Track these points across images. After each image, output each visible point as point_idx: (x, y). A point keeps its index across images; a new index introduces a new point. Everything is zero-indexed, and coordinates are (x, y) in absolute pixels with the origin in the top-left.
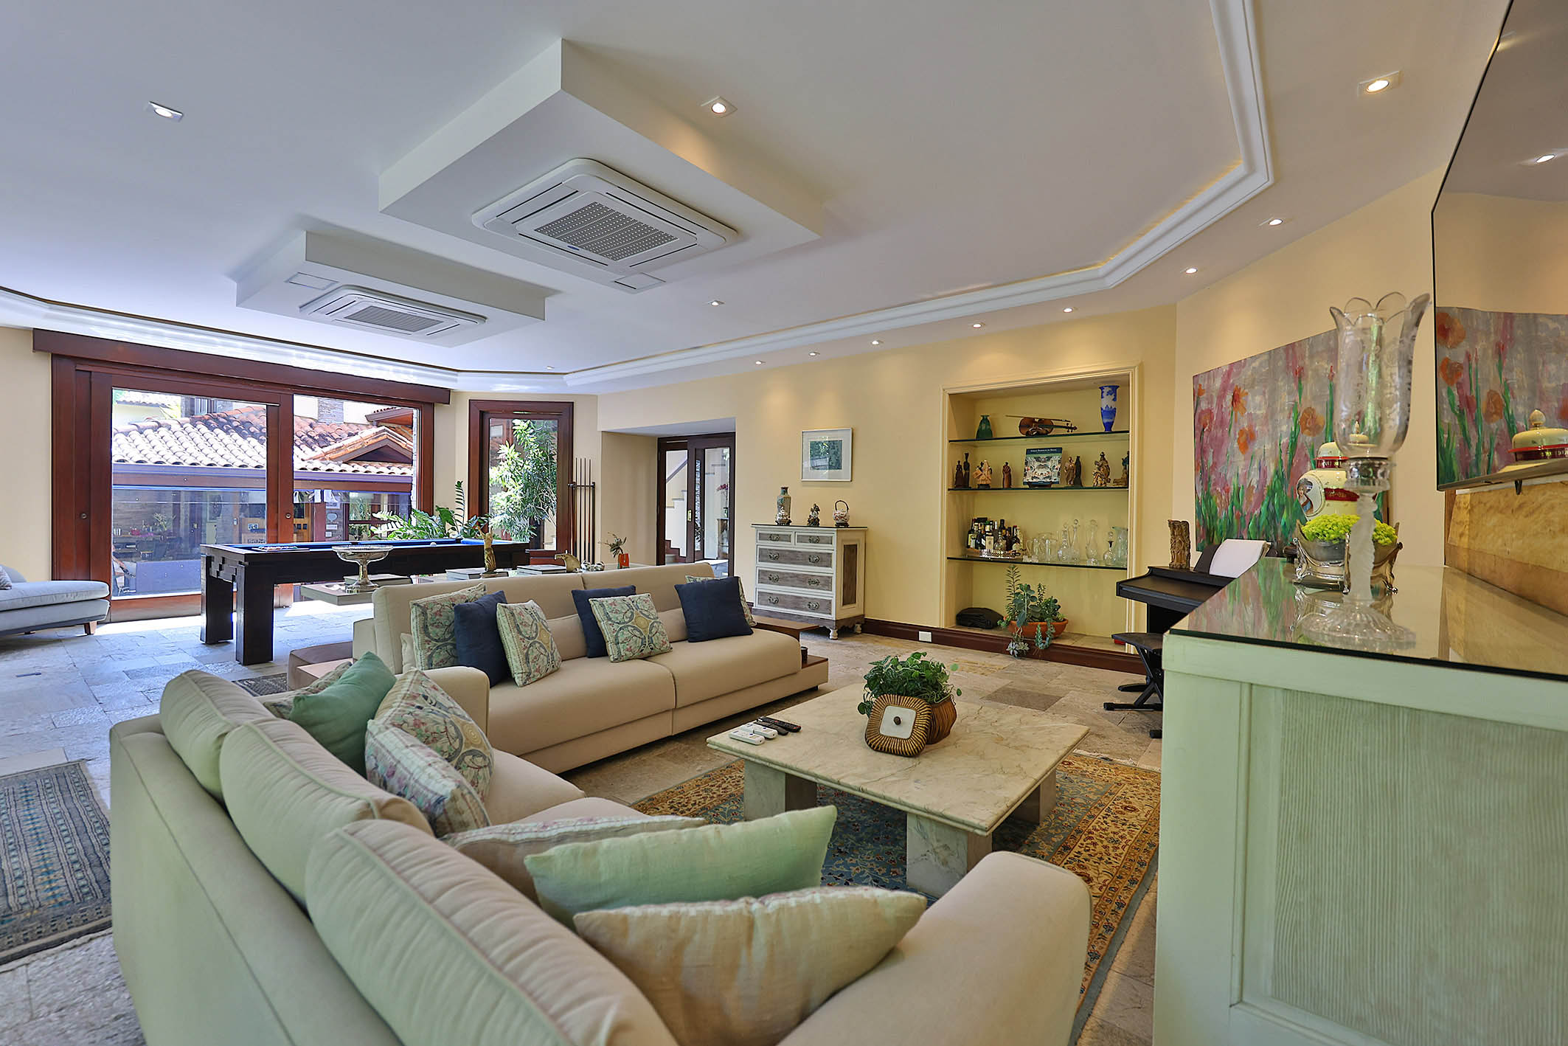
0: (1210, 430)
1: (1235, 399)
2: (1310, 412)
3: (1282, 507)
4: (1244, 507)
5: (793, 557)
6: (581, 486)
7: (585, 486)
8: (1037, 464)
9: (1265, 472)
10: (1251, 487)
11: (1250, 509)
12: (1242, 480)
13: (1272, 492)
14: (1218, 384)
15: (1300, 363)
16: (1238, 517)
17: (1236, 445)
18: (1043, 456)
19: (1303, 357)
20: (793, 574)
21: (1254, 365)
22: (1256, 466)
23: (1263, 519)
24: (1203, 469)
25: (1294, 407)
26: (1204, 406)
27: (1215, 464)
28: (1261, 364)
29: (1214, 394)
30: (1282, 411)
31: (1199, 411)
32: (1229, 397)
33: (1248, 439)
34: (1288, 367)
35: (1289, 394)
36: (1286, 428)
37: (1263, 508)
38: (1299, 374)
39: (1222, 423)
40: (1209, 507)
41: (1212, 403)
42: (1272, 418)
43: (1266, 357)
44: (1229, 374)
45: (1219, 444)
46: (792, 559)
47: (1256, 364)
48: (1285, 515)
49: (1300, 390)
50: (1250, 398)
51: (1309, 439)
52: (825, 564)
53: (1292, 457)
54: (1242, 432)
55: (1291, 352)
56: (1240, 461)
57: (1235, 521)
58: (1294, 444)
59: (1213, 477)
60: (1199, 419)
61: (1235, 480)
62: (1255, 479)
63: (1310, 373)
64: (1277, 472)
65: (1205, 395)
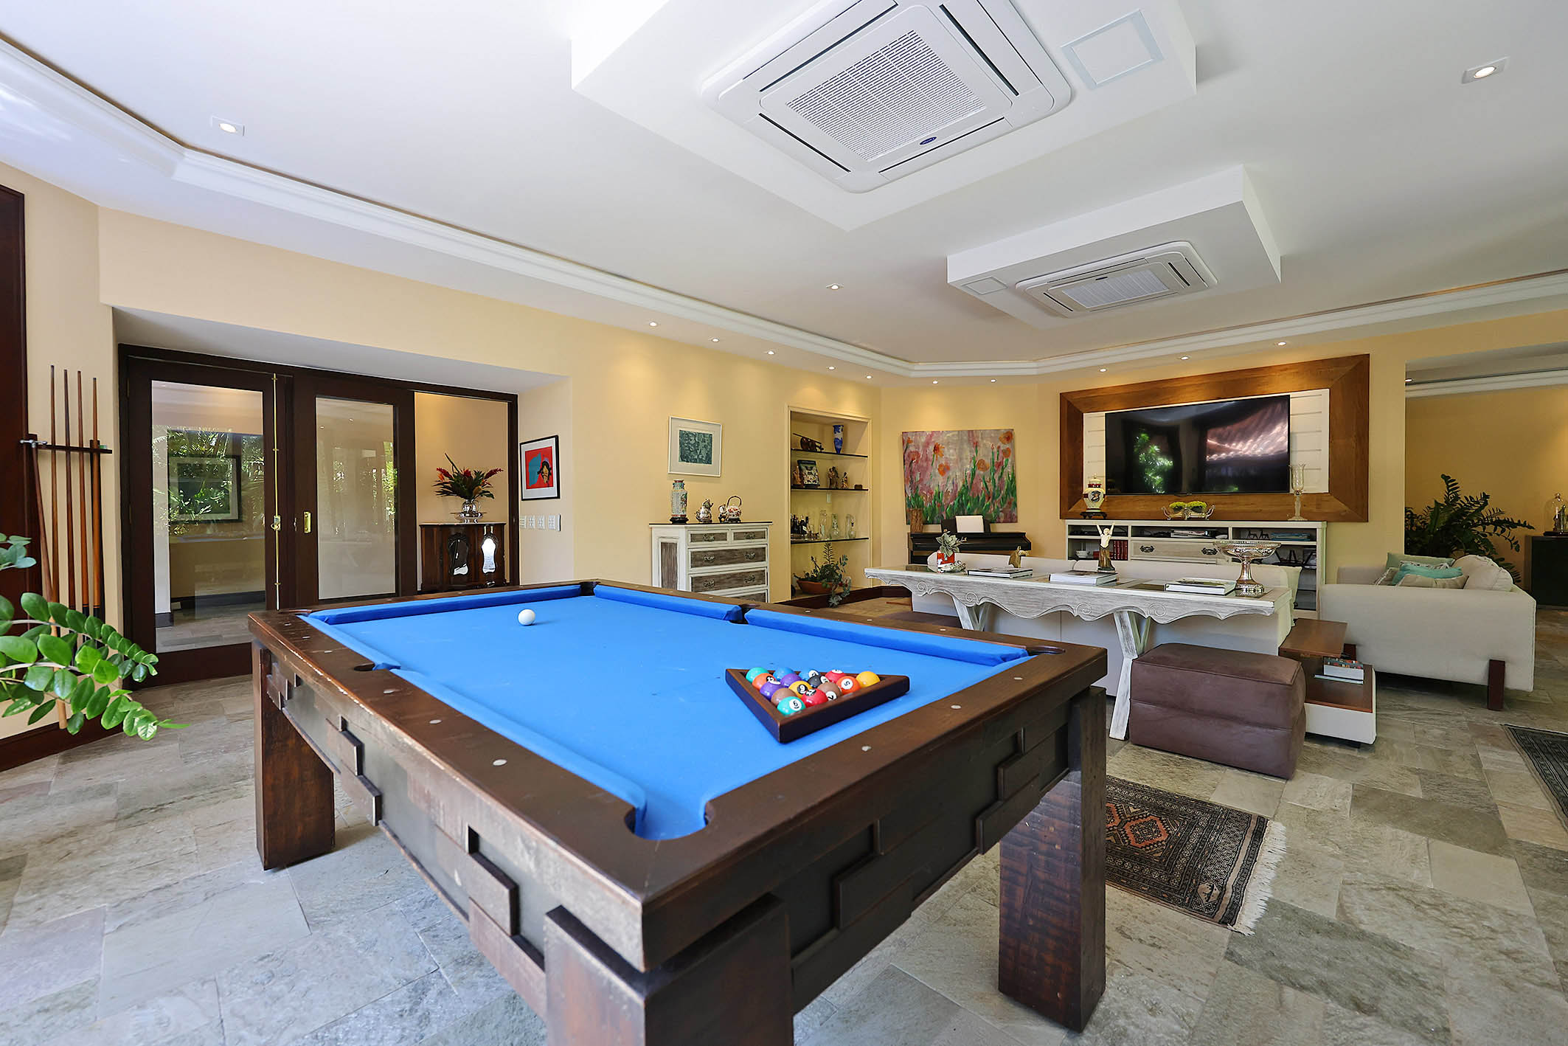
0: (917, 462)
1: (936, 449)
2: (982, 461)
3: (967, 501)
4: (943, 501)
5: (730, 556)
6: (54, 447)
7: (68, 449)
8: (807, 471)
9: (957, 486)
10: (947, 492)
11: (947, 502)
12: (941, 488)
13: (961, 495)
14: (923, 440)
15: (977, 440)
16: (938, 506)
17: (937, 471)
18: (809, 466)
19: (978, 437)
20: (730, 574)
21: (948, 435)
22: (951, 482)
23: (956, 506)
24: (912, 482)
25: (973, 458)
26: (912, 449)
27: (921, 480)
28: (953, 435)
29: (920, 444)
30: (967, 459)
31: (908, 451)
32: (931, 448)
33: (944, 470)
34: (969, 440)
35: (970, 451)
36: (969, 467)
37: (956, 502)
38: (976, 445)
39: (927, 459)
40: (917, 502)
41: (919, 448)
42: (960, 461)
43: (957, 433)
44: (931, 436)
45: (924, 471)
46: (729, 559)
47: (950, 435)
48: (969, 504)
49: (977, 452)
50: (946, 450)
51: (982, 472)
52: (760, 558)
53: (973, 479)
54: (941, 466)
55: (971, 434)
56: (940, 479)
57: (937, 508)
58: (974, 474)
59: (920, 486)
60: (909, 456)
61: (937, 488)
62: (950, 488)
63: (982, 445)
64: (964, 486)
65: (913, 444)
